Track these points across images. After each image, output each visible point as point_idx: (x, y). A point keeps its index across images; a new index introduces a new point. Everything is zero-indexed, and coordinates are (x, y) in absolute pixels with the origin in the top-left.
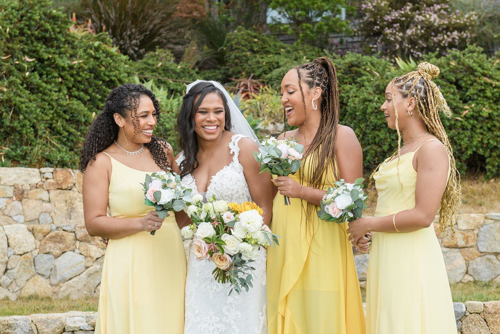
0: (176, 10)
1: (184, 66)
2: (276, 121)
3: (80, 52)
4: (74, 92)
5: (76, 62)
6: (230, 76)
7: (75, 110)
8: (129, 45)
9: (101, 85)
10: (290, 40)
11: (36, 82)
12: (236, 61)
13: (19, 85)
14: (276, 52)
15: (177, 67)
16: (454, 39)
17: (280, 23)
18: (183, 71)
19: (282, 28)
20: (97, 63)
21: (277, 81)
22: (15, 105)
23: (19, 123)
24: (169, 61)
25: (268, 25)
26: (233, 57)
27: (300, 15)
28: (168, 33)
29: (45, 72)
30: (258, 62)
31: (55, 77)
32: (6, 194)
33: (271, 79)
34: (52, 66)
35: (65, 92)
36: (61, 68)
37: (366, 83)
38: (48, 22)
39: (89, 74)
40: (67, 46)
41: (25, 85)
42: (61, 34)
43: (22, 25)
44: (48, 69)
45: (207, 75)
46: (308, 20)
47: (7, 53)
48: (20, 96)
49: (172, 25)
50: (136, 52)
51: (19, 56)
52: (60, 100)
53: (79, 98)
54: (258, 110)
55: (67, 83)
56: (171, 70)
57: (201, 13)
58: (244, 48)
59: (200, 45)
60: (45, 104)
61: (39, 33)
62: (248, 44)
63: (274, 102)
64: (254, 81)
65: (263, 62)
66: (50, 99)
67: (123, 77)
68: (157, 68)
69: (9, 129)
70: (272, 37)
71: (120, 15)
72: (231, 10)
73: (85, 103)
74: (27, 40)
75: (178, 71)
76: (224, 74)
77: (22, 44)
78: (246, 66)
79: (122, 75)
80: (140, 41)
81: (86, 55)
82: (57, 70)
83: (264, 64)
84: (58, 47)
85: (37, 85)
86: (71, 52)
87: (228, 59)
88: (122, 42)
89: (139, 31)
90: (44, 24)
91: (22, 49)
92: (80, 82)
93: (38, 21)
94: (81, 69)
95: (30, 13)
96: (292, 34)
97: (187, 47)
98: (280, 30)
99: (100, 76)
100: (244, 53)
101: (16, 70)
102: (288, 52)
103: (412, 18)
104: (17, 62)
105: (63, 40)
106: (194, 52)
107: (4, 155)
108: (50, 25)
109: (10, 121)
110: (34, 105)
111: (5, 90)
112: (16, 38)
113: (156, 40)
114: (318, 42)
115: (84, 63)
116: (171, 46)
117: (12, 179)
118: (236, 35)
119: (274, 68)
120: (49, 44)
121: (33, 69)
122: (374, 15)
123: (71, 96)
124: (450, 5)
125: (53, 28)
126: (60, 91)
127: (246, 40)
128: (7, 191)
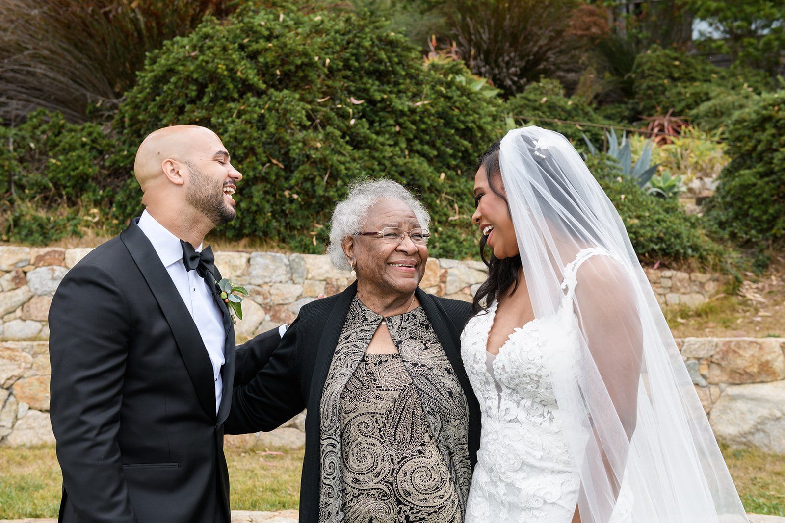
0: (569, 26)
1: (576, 101)
2: (703, 175)
3: (426, 89)
4: (416, 145)
5: (419, 104)
6: (640, 113)
7: (416, 171)
8: (505, 74)
9: (453, 135)
10: (725, 61)
11: (365, 133)
12: (650, 92)
13: (339, 138)
14: (705, 78)
15: (566, 103)
17: (710, 39)
18: (576, 107)
19: (713, 45)
20: (449, 104)
21: (706, 118)
22: (332, 166)
23: (337, 190)
24: (557, 94)
25: (694, 42)
26: (644, 86)
27: (739, 27)
28: (558, 57)
29: (377, 119)
30: (679, 93)
31: (391, 125)
32: (315, 292)
33: (697, 116)
34: (387, 110)
35: (404, 145)
36: (398, 112)
38: (384, 49)
39: (437, 120)
40: (408, 81)
41: (348, 138)
42: (401, 65)
43: (348, 55)
44: (381, 114)
45: (609, 111)
46: (752, 34)
47: (325, 94)
48: (340, 153)
49: (563, 47)
50: (514, 83)
51: (343, 97)
52: (396, 157)
53: (422, 154)
54: (678, 159)
55: (407, 132)
56: (560, 107)
57: (602, 29)
58: (660, 75)
59: (600, 71)
60: (373, 164)
61: (370, 65)
62: (665, 68)
63: (701, 148)
64: (673, 119)
65: (686, 92)
66: (381, 156)
67: (484, 123)
68: (541, 105)
69: (323, 199)
70: (700, 58)
71: (496, 35)
72: (643, 24)
73: (430, 161)
74: (355, 75)
75: (568, 108)
76: (633, 109)
77: (346, 81)
78: (662, 98)
79: (483, 120)
80: (520, 69)
81: (433, 94)
82: (394, 116)
83: (688, 95)
84: (397, 84)
85: (364, 137)
86: (413, 89)
87: (638, 89)
88: (496, 71)
89: (519, 55)
90: (378, 52)
91: (347, 87)
92: (425, 132)
93: (370, 48)
94: (426, 113)
95: (358, 37)
96: (727, 53)
97: (583, 75)
98: (711, 48)
99: (452, 122)
100: (660, 82)
101: (336, 117)
102: (723, 78)
104: (339, 106)
105: (403, 73)
106: (592, 82)
107: (316, 235)
108: (386, 54)
109: (324, 188)
110: (358, 166)
111: (319, 145)
112: (339, 73)
113: (541, 66)
114: (764, 63)
115: (431, 105)
116: (561, 73)
117: (323, 271)
118: (650, 57)
119: (703, 101)
120: (385, 80)
121: (361, 114)
123: (411, 151)
125: (389, 58)
126: (396, 144)
127: (663, 64)
128: (316, 288)
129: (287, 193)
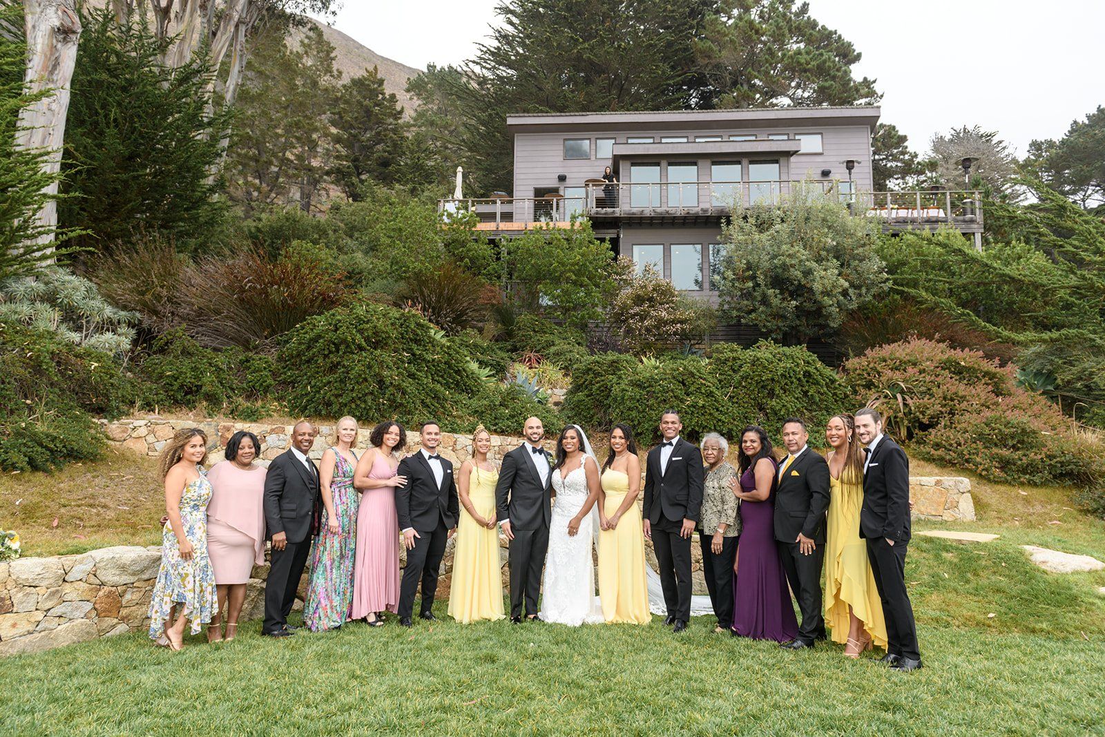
0: (480, 297)
2: (553, 387)
3: (438, 349)
5: (436, 357)
6: (518, 349)
8: (446, 322)
10: (560, 323)
11: (413, 371)
12: (523, 338)
14: (551, 333)
15: (482, 343)
16: (677, 329)
21: (553, 356)
22: (403, 388)
23: (406, 400)
24: (477, 338)
26: (520, 334)
28: (473, 313)
29: (417, 364)
30: (539, 340)
31: (424, 368)
33: (548, 354)
34: (421, 359)
35: (431, 378)
36: (427, 361)
37: (623, 376)
38: (418, 329)
39: (444, 365)
40: (430, 345)
41: (407, 374)
42: (426, 337)
43: (403, 331)
44: (419, 361)
45: (501, 345)
48: (405, 382)
49: (476, 308)
50: (449, 326)
51: (402, 353)
52: (428, 383)
53: (438, 382)
55: (431, 371)
57: (498, 300)
58: (529, 329)
59: (496, 323)
60: (419, 387)
61: (413, 336)
62: (531, 326)
63: (551, 372)
64: (536, 354)
65: (542, 340)
66: (421, 383)
69: (398, 404)
70: (549, 320)
71: (439, 299)
73: (442, 385)
76: (514, 346)
77: (402, 344)
78: (530, 342)
82: (425, 362)
84: (424, 346)
85: (413, 373)
86: (432, 349)
87: (516, 335)
88: (439, 319)
89: (452, 310)
91: (403, 347)
92: (439, 371)
94: (439, 362)
97: (487, 324)
100: (528, 333)
101: (400, 363)
102: (560, 333)
103: (649, 313)
104: (401, 357)
105: (428, 340)
106: (492, 329)
108: (419, 331)
109: (399, 399)
110: (414, 388)
111: (396, 378)
112: (400, 341)
114: (580, 326)
115: (441, 357)
116: (476, 324)
118: (523, 319)
119: (551, 346)
120: (419, 344)
121: (410, 361)
122: (622, 309)
123: (434, 381)
124: (676, 305)
126: (427, 377)
127: (530, 323)
129: (381, 400)
